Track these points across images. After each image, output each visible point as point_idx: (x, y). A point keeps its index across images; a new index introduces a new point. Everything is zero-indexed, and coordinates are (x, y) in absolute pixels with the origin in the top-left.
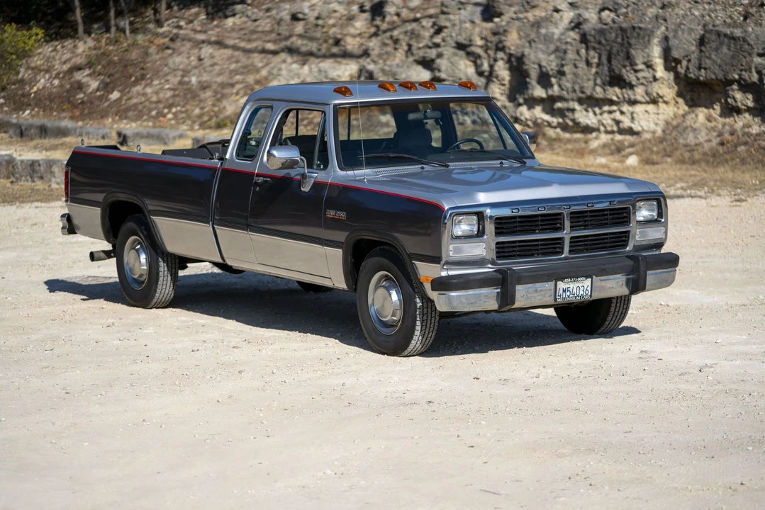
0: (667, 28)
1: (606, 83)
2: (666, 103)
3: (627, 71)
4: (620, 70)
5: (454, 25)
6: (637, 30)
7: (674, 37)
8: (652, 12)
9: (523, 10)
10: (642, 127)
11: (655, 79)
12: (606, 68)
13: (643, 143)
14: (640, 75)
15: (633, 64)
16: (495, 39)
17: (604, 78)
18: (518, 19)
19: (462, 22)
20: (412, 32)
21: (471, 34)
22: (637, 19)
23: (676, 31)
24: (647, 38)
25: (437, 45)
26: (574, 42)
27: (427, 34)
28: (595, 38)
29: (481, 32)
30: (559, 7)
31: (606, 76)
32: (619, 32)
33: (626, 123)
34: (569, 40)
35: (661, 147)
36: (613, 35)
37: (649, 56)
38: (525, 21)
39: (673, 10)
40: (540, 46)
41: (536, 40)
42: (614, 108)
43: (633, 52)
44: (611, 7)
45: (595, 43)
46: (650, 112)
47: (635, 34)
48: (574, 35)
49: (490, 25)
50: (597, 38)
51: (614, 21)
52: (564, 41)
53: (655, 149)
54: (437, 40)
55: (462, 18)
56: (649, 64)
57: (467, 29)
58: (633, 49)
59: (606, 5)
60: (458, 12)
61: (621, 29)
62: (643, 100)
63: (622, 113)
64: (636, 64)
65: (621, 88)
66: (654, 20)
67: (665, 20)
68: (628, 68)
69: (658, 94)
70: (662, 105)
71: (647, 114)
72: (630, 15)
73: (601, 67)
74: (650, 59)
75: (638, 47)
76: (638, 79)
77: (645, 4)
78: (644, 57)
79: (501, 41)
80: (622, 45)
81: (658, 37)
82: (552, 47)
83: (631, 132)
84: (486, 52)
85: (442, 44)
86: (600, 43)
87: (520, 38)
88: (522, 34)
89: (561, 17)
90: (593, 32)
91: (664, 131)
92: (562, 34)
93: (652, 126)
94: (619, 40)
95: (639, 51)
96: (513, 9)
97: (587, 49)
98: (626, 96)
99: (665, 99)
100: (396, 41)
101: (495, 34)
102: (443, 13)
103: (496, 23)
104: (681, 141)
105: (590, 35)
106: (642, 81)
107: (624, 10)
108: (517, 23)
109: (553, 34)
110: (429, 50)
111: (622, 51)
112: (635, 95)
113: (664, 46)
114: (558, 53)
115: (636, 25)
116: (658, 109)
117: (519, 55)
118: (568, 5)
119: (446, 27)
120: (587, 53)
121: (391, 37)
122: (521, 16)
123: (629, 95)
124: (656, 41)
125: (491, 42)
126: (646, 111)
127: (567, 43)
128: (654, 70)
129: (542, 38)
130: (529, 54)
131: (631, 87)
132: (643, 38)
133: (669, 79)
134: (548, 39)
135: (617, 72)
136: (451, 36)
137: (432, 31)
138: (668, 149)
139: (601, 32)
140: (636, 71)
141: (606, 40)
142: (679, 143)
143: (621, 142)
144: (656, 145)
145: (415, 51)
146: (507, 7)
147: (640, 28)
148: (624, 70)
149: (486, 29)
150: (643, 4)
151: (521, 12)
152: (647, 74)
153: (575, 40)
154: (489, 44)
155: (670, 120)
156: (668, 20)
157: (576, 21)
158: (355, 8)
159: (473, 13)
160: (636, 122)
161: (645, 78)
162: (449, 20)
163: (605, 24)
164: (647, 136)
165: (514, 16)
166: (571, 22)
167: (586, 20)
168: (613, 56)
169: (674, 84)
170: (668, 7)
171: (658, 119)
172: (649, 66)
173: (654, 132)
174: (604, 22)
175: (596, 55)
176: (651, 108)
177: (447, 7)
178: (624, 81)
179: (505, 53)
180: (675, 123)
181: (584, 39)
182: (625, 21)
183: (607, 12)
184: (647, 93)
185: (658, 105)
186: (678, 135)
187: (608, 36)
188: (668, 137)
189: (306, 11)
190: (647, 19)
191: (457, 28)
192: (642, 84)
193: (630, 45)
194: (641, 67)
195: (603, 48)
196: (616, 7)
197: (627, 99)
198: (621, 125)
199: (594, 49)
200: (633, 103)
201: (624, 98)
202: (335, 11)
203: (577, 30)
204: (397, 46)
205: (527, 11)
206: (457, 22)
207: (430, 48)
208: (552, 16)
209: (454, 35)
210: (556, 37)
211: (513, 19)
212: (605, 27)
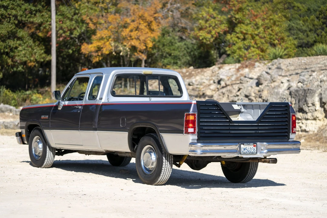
0: (321, 90)
1: (297, 111)
2: (320, 120)
3: (305, 107)
4: (302, 106)
5: (245, 88)
6: (310, 90)
7: (324, 93)
8: (316, 84)
9: (270, 82)
10: (310, 129)
11: (316, 110)
12: (297, 106)
13: (309, 135)
14: (310, 108)
15: (307, 104)
16: (259, 93)
17: (296, 109)
18: (268, 86)
19: (248, 87)
20: (230, 90)
21: (251, 92)
22: (310, 86)
23: (325, 91)
24: (313, 94)
25: (238, 96)
26: (286, 95)
27: (235, 91)
28: (294, 93)
29: (254, 91)
30: (283, 81)
31: (297, 108)
32: (303, 91)
33: (304, 127)
34: (285, 94)
35: (316, 137)
36: (301, 92)
37: (313, 101)
38: (270, 87)
39: (324, 83)
40: (274, 96)
41: (273, 93)
42: (300, 121)
43: (307, 99)
44: (302, 82)
45: (294, 95)
46: (313, 123)
47: (309, 92)
48: (287, 92)
49: (258, 88)
50: (295, 93)
51: (302, 87)
52: (283, 94)
53: (313, 138)
54: (238, 93)
55: (248, 85)
56: (314, 104)
57: (249, 89)
58: (308, 98)
59: (300, 81)
60: (246, 83)
61: (305, 90)
62: (311, 118)
63: (302, 123)
64: (308, 104)
65: (303, 113)
66: (317, 86)
67: (321, 87)
68: (306, 105)
69: (316, 116)
70: (318, 121)
71: (312, 125)
72: (308, 84)
73: (296, 105)
74: (314, 102)
75: (309, 97)
76: (309, 110)
77: (315, 81)
78: (311, 101)
79: (261, 94)
80: (304, 96)
81: (318, 93)
82: (279, 97)
83: (305, 131)
84: (255, 98)
85: (240, 95)
86: (296, 95)
87: (268, 93)
88: (269, 91)
89: (284, 85)
90: (294, 91)
91: (318, 131)
92: (283, 92)
93: (314, 129)
94: (303, 94)
95: (310, 99)
96: (267, 82)
97: (291, 97)
98: (304, 116)
99: (319, 118)
100: (224, 94)
101: (259, 91)
102: (241, 83)
103: (260, 88)
104: (324, 135)
105: (293, 92)
106: (310, 111)
107: (306, 83)
108: (267, 88)
109: (279, 92)
110: (234, 98)
111: (304, 99)
112: (308, 116)
113: (320, 97)
114: (280, 99)
115: (309, 88)
116: (316, 122)
117: (266, 100)
118: (287, 81)
119: (241, 89)
120: (291, 100)
121: (222, 92)
122: (269, 85)
123: (305, 116)
124: (317, 95)
125: (257, 95)
126: (312, 123)
127: (284, 95)
128: (315, 106)
129: (275, 93)
130: (270, 99)
131: (307, 113)
132: (312, 93)
133: (321, 111)
134: (277, 93)
135: (301, 107)
136: (243, 92)
137: (237, 90)
138: (318, 138)
139: (297, 91)
140: (308, 107)
141: (298, 94)
142: (323, 136)
143: (301, 135)
144: (314, 136)
145: (230, 98)
146: (264, 81)
147: (311, 90)
148: (304, 106)
149: (256, 90)
150: (314, 80)
151: (269, 83)
152: (313, 108)
153: (287, 94)
154: (257, 96)
155: (320, 127)
156: (322, 87)
157: (288, 87)
158: (212, 82)
159: (252, 83)
160: (307, 127)
161: (312, 110)
162: (243, 86)
163: (299, 88)
164: (311, 133)
165: (266, 84)
166: (287, 87)
167: (291, 86)
168: (300, 100)
169: (323, 112)
170: (323, 82)
171: (316, 126)
172: (313, 105)
173: (314, 132)
174: (298, 87)
175: (294, 100)
176: (314, 122)
177: (242, 81)
178: (304, 110)
179: (262, 99)
180: (322, 128)
181: (290, 94)
182: (306, 87)
183: (300, 83)
184: (312, 116)
185: (316, 121)
186: (323, 133)
187: (299, 93)
188: (319, 134)
189: (194, 82)
190: (314, 86)
191: (245, 89)
192: (311, 112)
193: (307, 96)
194: (310, 105)
195: (297, 97)
196: (304, 81)
197: (304, 118)
198: (302, 128)
199: (294, 97)
200: (307, 119)
201: (303, 117)
202: (204, 83)
203: (288, 90)
204: (224, 96)
205: (271, 83)
206: (246, 87)
207: (235, 97)
208: (280, 85)
209: (244, 91)
210: (280, 93)
211: (266, 86)
212: (298, 89)
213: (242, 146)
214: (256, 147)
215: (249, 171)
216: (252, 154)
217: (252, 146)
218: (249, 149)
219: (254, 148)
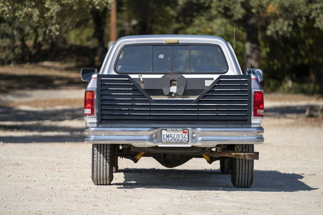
213: (164, 132)
214: (187, 134)
215: (238, 170)
216: (181, 142)
217: (181, 133)
218: (176, 137)
219: (184, 135)
